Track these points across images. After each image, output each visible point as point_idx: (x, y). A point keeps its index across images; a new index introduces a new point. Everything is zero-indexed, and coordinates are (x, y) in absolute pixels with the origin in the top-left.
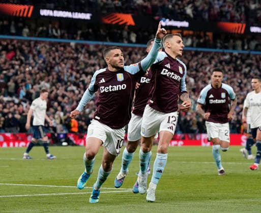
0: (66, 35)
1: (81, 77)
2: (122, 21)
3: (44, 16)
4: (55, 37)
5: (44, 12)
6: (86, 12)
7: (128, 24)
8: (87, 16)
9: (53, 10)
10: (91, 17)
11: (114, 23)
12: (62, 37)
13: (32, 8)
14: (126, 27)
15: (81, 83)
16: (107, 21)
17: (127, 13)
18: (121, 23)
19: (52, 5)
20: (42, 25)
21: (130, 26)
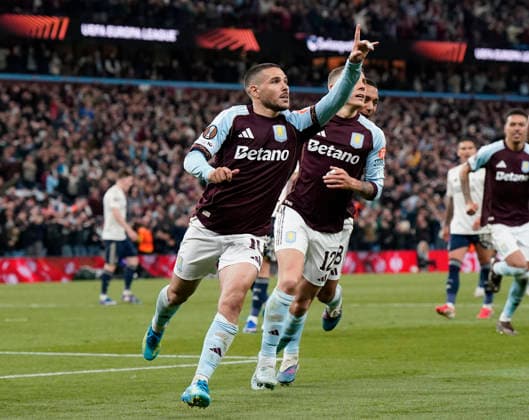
0: (132, 71)
1: (160, 149)
2: (235, 43)
3: (89, 37)
4: (111, 75)
5: (90, 30)
6: (167, 28)
7: (247, 48)
8: (170, 36)
9: (106, 24)
10: (177, 37)
11: (220, 47)
12: (124, 74)
13: (66, 22)
14: (244, 56)
15: (160, 162)
16: (208, 44)
17: (245, 27)
18: (233, 47)
19: (104, 16)
20: (86, 53)
21: (250, 53)
